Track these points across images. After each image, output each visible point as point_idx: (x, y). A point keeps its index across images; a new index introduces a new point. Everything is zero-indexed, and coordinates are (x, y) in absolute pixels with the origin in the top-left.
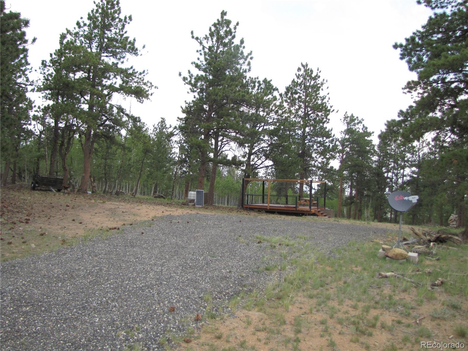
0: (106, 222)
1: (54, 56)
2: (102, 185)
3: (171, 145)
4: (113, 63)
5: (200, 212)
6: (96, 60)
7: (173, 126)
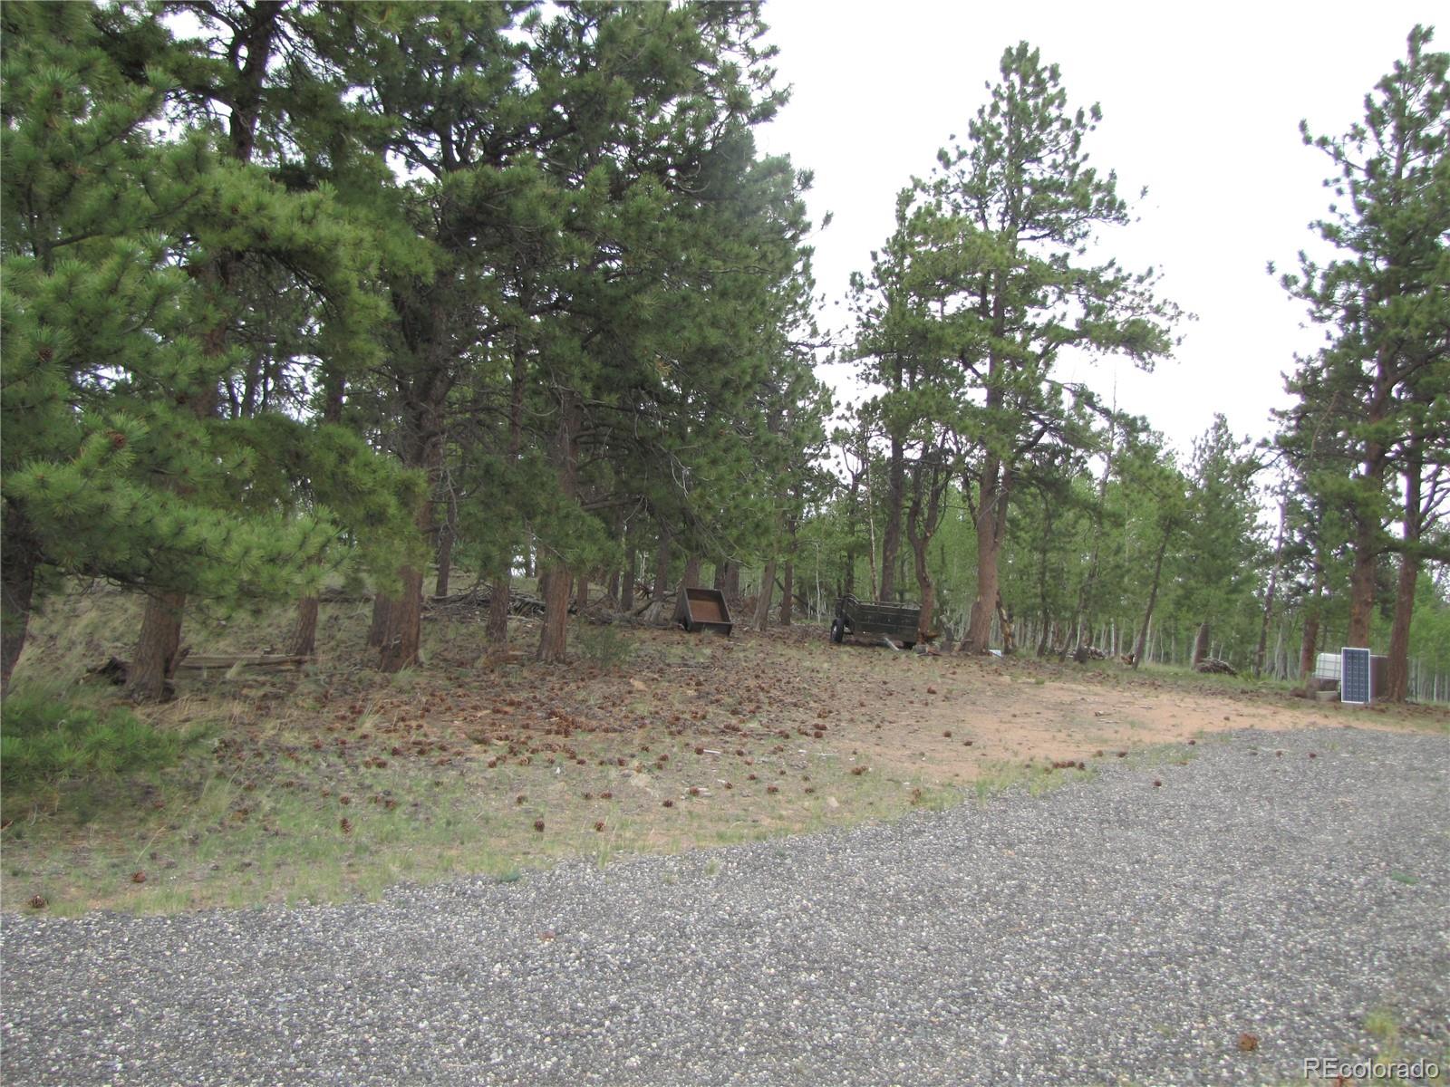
0: (1045, 745)
1: (882, 257)
2: (1034, 631)
3: (1254, 502)
4: (1053, 255)
5: (1355, 724)
6: (1002, 252)
7: (1257, 439)
